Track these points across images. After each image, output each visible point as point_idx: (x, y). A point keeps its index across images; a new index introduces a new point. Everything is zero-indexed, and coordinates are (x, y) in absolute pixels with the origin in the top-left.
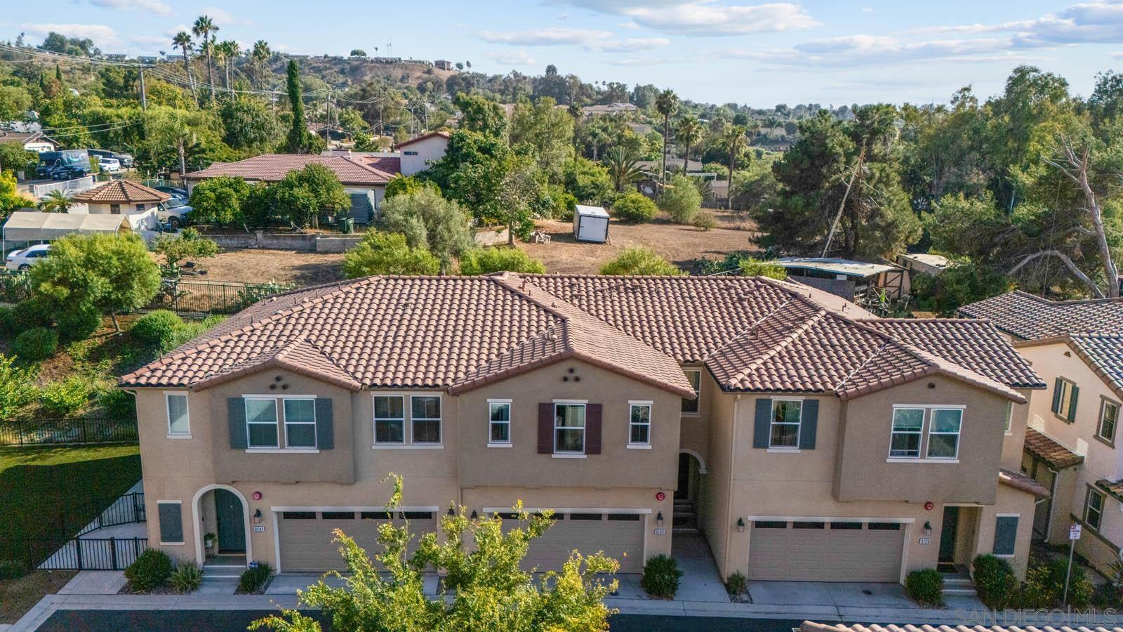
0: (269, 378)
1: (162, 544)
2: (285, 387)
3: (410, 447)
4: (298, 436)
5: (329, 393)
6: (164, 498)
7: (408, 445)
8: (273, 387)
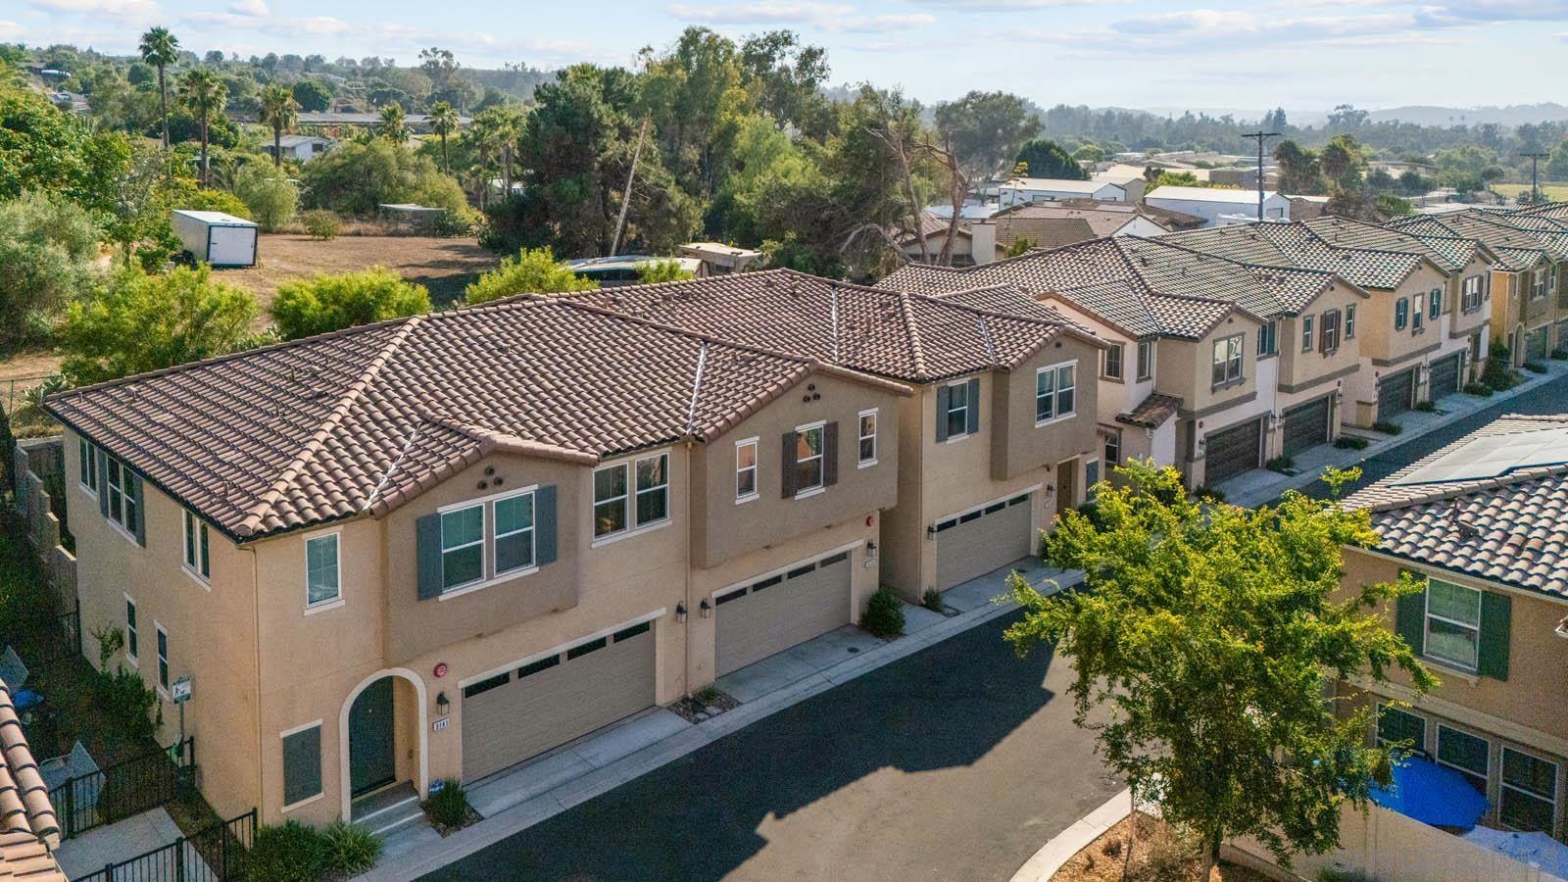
0: (477, 473)
1: (285, 810)
2: (499, 482)
3: (635, 533)
4: (513, 554)
5: (552, 476)
6: (291, 726)
7: (633, 531)
8: (483, 486)
